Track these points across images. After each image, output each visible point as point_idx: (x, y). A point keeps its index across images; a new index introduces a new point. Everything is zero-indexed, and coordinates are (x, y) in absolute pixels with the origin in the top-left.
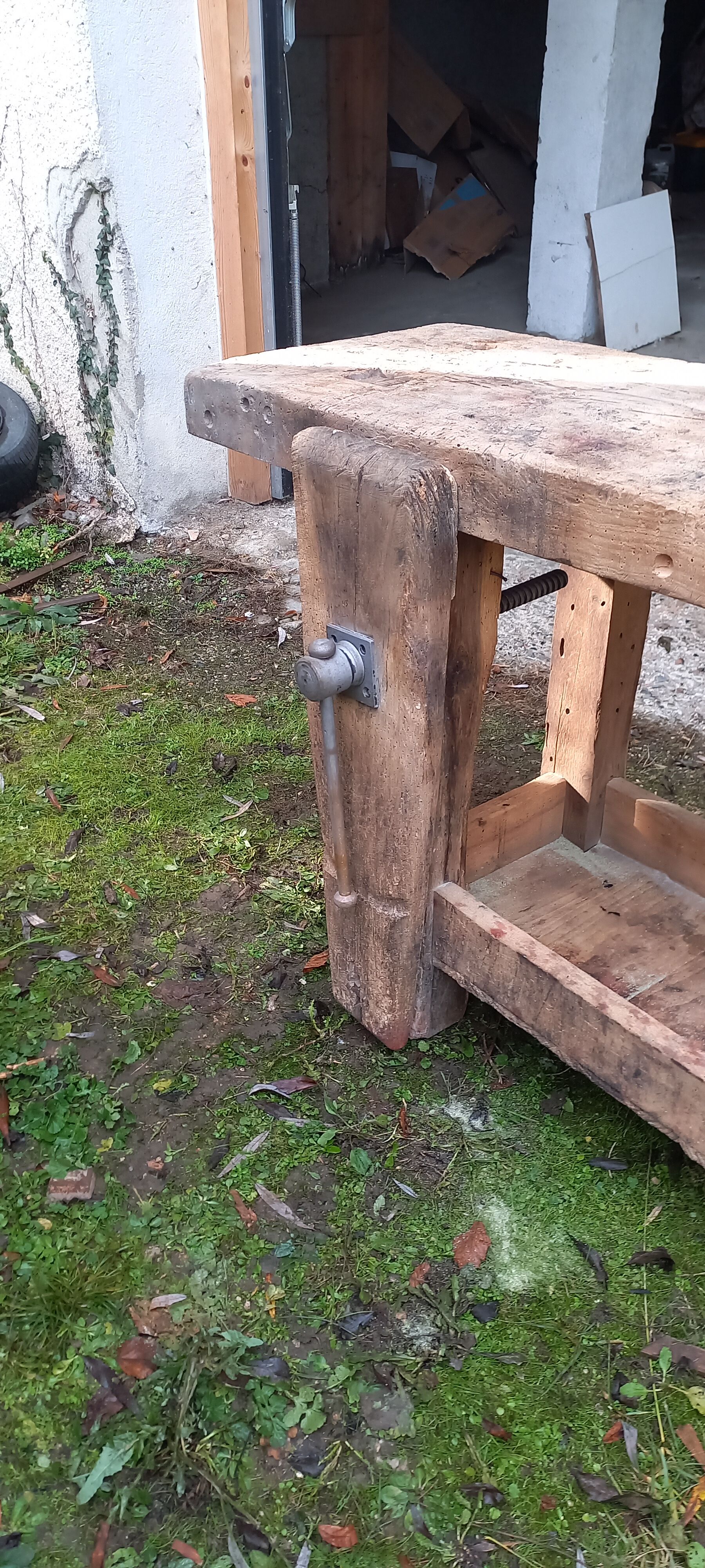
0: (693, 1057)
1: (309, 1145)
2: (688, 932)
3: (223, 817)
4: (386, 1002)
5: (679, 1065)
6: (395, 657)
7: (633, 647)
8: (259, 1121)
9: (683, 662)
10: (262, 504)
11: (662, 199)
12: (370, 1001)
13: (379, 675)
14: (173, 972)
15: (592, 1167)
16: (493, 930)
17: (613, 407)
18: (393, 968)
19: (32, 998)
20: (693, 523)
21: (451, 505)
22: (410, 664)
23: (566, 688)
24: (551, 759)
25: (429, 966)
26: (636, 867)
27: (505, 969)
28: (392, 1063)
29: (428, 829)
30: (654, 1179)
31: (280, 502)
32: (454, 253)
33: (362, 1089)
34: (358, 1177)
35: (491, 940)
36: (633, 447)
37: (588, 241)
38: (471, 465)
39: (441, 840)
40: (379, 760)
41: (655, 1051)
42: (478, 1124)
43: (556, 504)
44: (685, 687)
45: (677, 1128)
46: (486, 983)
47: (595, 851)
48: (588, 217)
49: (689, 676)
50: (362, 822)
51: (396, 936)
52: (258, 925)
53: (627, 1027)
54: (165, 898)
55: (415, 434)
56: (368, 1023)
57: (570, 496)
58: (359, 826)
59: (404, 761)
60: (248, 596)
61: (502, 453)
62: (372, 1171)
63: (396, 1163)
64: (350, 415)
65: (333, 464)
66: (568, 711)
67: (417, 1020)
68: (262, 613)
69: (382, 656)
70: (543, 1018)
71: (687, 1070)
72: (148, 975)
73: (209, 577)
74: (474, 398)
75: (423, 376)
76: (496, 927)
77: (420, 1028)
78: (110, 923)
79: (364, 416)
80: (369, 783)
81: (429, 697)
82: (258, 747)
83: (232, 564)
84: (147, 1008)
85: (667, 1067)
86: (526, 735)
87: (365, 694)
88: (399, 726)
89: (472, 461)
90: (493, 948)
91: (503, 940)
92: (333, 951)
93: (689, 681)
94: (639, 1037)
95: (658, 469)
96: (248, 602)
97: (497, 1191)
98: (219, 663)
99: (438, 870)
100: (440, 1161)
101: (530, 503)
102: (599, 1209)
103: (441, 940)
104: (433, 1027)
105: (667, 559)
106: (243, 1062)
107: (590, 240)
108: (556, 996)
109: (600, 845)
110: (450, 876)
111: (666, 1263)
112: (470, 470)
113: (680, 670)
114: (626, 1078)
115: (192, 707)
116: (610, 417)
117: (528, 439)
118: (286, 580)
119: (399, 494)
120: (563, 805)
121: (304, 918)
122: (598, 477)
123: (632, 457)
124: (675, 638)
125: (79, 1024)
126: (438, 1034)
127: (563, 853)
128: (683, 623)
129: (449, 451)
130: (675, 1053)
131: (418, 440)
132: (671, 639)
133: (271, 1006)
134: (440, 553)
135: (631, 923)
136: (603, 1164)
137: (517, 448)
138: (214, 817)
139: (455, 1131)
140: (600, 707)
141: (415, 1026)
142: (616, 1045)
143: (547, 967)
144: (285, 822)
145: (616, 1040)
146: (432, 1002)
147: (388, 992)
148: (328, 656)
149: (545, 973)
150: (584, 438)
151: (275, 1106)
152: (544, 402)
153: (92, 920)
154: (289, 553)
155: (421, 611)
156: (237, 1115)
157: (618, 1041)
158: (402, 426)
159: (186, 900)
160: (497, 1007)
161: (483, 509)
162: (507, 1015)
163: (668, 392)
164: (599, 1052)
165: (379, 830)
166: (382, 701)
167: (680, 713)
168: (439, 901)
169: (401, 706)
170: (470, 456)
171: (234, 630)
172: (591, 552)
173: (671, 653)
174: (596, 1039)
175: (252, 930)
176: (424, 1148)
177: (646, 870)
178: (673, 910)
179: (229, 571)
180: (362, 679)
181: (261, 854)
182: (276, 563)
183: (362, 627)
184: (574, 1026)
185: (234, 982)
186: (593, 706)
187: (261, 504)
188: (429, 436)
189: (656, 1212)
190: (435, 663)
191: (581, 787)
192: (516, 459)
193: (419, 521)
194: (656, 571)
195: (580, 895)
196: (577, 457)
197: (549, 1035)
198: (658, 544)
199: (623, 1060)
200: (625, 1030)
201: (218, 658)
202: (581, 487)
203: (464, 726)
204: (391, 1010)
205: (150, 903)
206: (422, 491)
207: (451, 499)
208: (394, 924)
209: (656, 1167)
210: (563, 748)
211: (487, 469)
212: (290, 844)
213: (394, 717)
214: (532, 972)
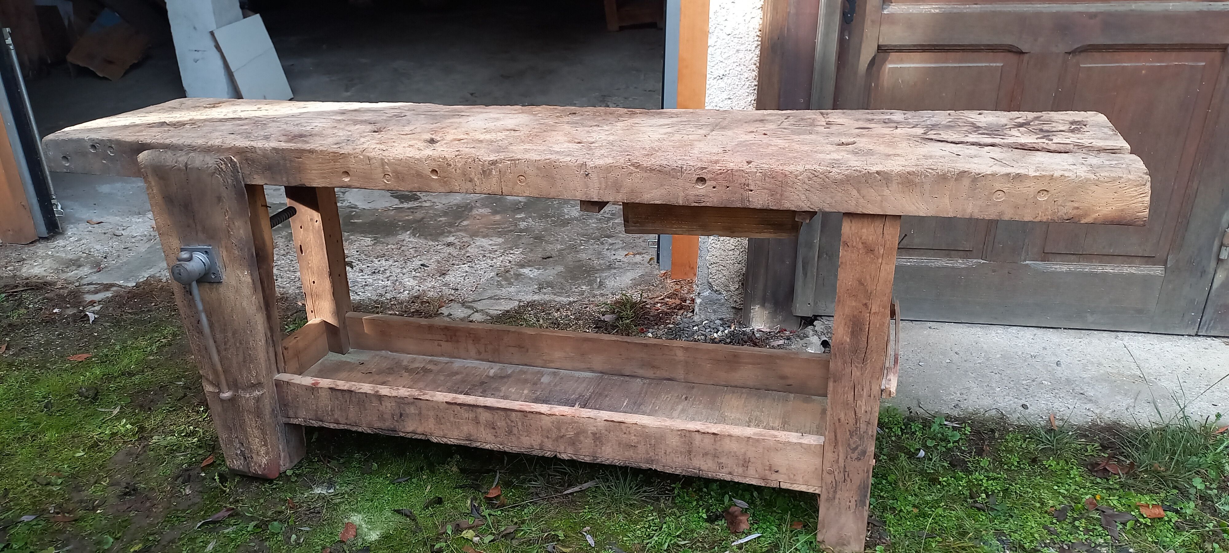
0: (422, 393)
1: (243, 535)
2: (406, 369)
3: (103, 420)
4: (263, 451)
5: (417, 399)
6: (227, 251)
7: (337, 241)
8: (208, 537)
9: (362, 272)
10: (32, 243)
11: (257, 19)
12: (253, 455)
13: (219, 264)
14: (113, 500)
15: (394, 484)
16: (313, 384)
17: (299, 122)
18: (263, 426)
19: (14, 546)
20: (352, 156)
21: (238, 172)
22: (236, 252)
23: (309, 270)
24: (312, 312)
25: (281, 424)
26: (373, 353)
27: (325, 400)
28: (274, 487)
29: (265, 339)
30: (424, 477)
31: (46, 239)
32: (110, 62)
33: (262, 503)
34: (278, 534)
35: (313, 389)
36: (316, 135)
37: (216, 48)
38: (243, 152)
39: (271, 349)
40: (229, 310)
41: (405, 399)
42: (332, 491)
43: (291, 161)
44: (368, 283)
45: (424, 431)
46: (316, 414)
47: (349, 353)
48: (212, 33)
49: (368, 277)
50: (225, 350)
51: (261, 406)
52: (159, 460)
53: (390, 395)
54: (84, 470)
55: (209, 144)
56: (255, 470)
57: (296, 156)
58: (224, 352)
59: (245, 304)
60: (50, 300)
61: (259, 144)
62: (284, 529)
63: (295, 522)
64: (168, 141)
65: (168, 164)
66: (314, 282)
67: (282, 459)
68: (68, 308)
69: (219, 253)
70: (350, 415)
71: (420, 399)
72: (94, 509)
73: (10, 295)
74: (229, 126)
75: (193, 122)
76: (313, 382)
77: (285, 465)
78: (50, 494)
79: (175, 141)
80: (225, 325)
81: (250, 267)
82: (109, 377)
83: (27, 283)
84: (104, 522)
85: (413, 403)
86: (286, 327)
87: (213, 277)
88: (237, 286)
89: (244, 151)
90: (315, 393)
91: (319, 386)
92: (222, 438)
93: (369, 280)
94: (397, 397)
95: (330, 140)
96: (53, 303)
97: (354, 510)
98: (48, 343)
99: (274, 367)
100: (319, 513)
101: (279, 163)
102: (403, 497)
103: (285, 405)
104: (291, 462)
105: (346, 173)
106: (183, 519)
107: (218, 47)
108: (354, 400)
109: (351, 350)
110: (280, 371)
111: (439, 501)
112: (244, 154)
113: (362, 275)
114: (397, 421)
115: (42, 371)
116: (299, 126)
117: (267, 138)
118: (77, 284)
119: (212, 170)
120: (325, 334)
121: (188, 448)
122: (307, 147)
123: (317, 138)
124: (354, 261)
125: (59, 546)
126: (295, 466)
127: (333, 358)
128: (355, 253)
129: (230, 148)
130: (414, 395)
131: (212, 146)
132: (352, 262)
133: (188, 491)
134: (239, 194)
135: (378, 374)
136: (399, 480)
137: (264, 142)
138: (98, 421)
139: (321, 497)
140: (330, 275)
141: (281, 463)
142: (388, 407)
143: (345, 388)
144: (150, 409)
145: (387, 405)
146: (288, 446)
147: (263, 443)
148: (190, 259)
149: (345, 391)
150: (292, 134)
151: (215, 528)
152: (264, 124)
153: (35, 497)
154: (71, 268)
155: (236, 224)
156: (192, 540)
157: (389, 405)
158: (200, 142)
159: (101, 466)
160: (326, 425)
161: (255, 171)
162: (332, 426)
163: (321, 114)
164: (381, 418)
165: (238, 348)
166: (224, 278)
167: (370, 295)
168: (279, 384)
169: (237, 275)
170: (242, 148)
171: (50, 321)
172: (313, 178)
173: (354, 269)
174: (378, 410)
175: (156, 464)
176: (308, 510)
177: (378, 352)
178: (396, 363)
179: (26, 288)
180: (210, 269)
181: (142, 429)
182: (64, 276)
183: (204, 243)
184: (366, 410)
185: (157, 491)
186: (326, 275)
187: (30, 243)
188: (217, 144)
189: (429, 487)
190: (249, 249)
191: (331, 320)
192: (266, 145)
193: (225, 180)
194: (343, 179)
195: (349, 371)
196: (293, 141)
197: (356, 423)
198: (341, 168)
199: (393, 412)
200: (390, 397)
201: (47, 340)
202: (301, 152)
203: (268, 286)
204: (267, 453)
205: (74, 477)
206: (223, 167)
207: (237, 169)
208: (258, 400)
209: (423, 472)
210: (317, 303)
211: (252, 153)
212: (160, 418)
213: (233, 283)
214: (339, 394)
